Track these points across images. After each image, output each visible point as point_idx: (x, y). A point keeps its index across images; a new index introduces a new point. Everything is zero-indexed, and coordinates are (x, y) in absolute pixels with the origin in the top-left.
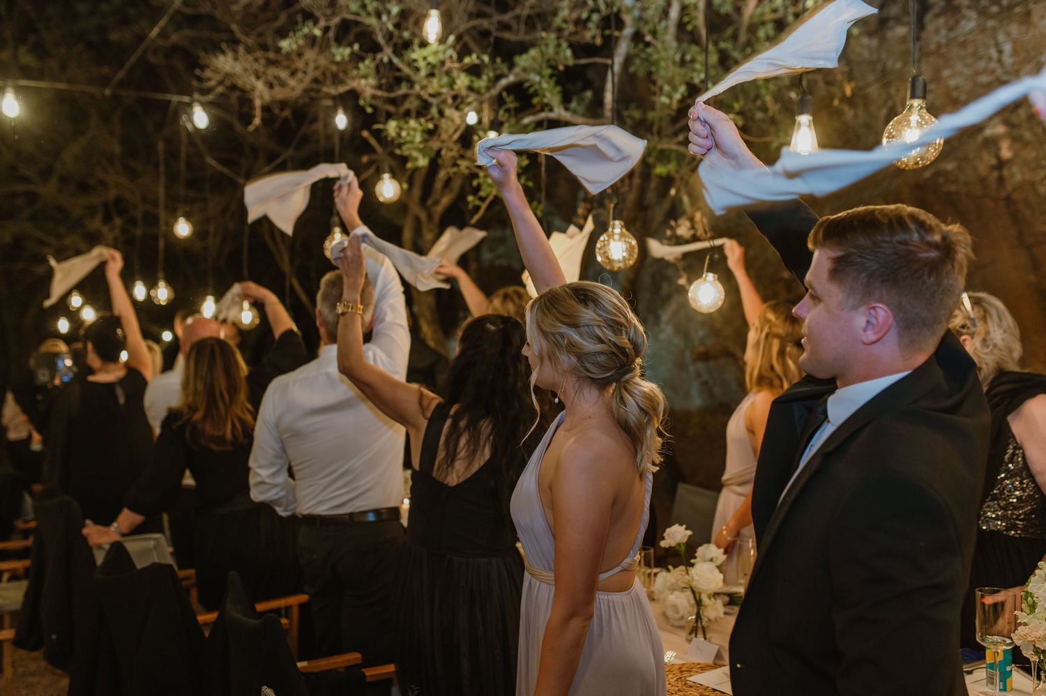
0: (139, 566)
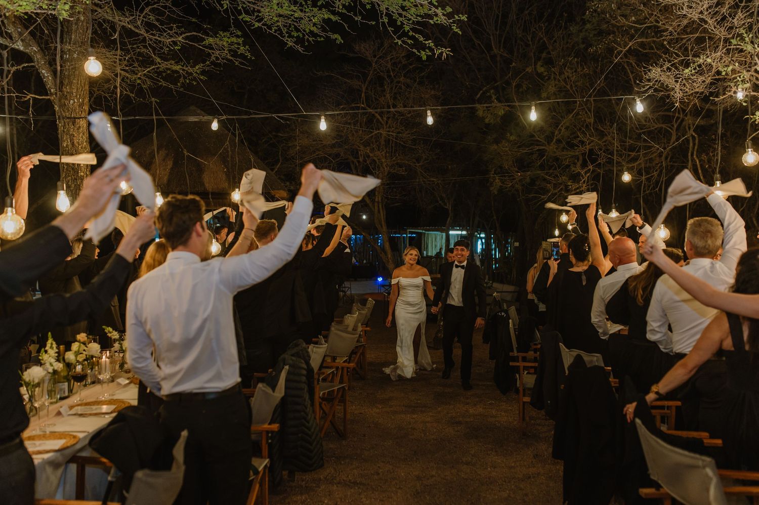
0: (588, 366)
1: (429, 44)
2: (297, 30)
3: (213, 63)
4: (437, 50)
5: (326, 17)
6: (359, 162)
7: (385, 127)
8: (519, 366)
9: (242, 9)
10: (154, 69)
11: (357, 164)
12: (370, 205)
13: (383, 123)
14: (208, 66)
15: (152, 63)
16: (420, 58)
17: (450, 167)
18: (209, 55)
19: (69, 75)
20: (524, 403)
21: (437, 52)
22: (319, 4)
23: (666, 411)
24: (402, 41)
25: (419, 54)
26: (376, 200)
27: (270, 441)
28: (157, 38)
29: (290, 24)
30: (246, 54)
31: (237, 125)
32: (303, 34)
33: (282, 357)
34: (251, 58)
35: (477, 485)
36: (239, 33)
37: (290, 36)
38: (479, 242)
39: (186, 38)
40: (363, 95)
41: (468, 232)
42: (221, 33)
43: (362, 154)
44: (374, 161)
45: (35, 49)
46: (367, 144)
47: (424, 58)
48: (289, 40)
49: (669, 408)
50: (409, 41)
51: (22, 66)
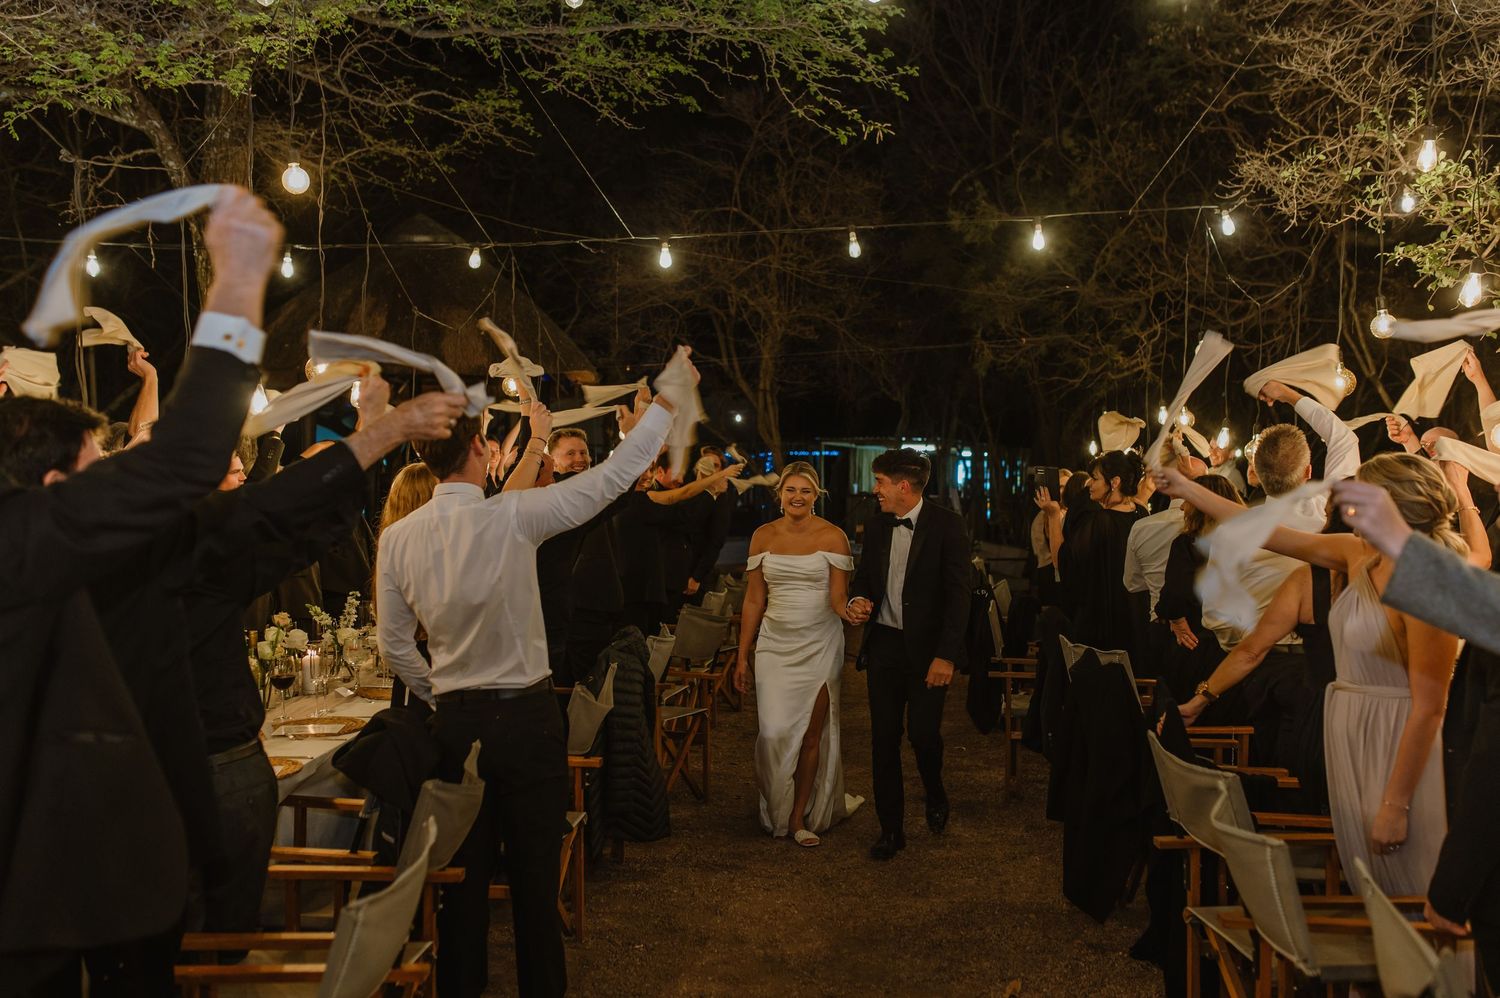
0: (1101, 665)
1: (853, 115)
2: (620, 88)
3: (466, 142)
4: (866, 127)
5: (671, 68)
6: (728, 315)
7: (777, 249)
8: (1004, 679)
9: (522, 54)
10: (359, 154)
11: (725, 319)
12: (750, 396)
13: (773, 242)
14: (457, 147)
15: (359, 144)
16: (835, 141)
17: (900, 324)
18: (460, 129)
19: (216, 170)
20: (1014, 742)
21: (867, 130)
22: (658, 46)
23: (1234, 741)
24: (804, 111)
25: (834, 134)
26: (761, 386)
27: (587, 784)
28: (368, 101)
29: (607, 78)
30: (527, 129)
31: (513, 258)
32: (630, 95)
33: (604, 651)
34: (535, 135)
35: (926, 869)
36: (515, 91)
37: (607, 99)
38: (961, 467)
39: (419, 101)
40: (736, 190)
41: (937, 446)
42: (483, 91)
43: (734, 301)
44: (757, 313)
45: (157, 124)
46: (743, 282)
47: (844, 141)
48: (605, 105)
49: (1237, 736)
50: (817, 111)
51: (135, 153)
